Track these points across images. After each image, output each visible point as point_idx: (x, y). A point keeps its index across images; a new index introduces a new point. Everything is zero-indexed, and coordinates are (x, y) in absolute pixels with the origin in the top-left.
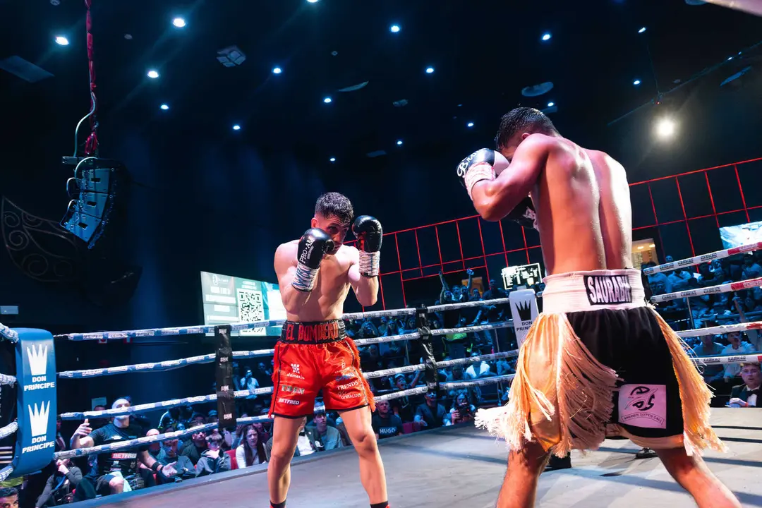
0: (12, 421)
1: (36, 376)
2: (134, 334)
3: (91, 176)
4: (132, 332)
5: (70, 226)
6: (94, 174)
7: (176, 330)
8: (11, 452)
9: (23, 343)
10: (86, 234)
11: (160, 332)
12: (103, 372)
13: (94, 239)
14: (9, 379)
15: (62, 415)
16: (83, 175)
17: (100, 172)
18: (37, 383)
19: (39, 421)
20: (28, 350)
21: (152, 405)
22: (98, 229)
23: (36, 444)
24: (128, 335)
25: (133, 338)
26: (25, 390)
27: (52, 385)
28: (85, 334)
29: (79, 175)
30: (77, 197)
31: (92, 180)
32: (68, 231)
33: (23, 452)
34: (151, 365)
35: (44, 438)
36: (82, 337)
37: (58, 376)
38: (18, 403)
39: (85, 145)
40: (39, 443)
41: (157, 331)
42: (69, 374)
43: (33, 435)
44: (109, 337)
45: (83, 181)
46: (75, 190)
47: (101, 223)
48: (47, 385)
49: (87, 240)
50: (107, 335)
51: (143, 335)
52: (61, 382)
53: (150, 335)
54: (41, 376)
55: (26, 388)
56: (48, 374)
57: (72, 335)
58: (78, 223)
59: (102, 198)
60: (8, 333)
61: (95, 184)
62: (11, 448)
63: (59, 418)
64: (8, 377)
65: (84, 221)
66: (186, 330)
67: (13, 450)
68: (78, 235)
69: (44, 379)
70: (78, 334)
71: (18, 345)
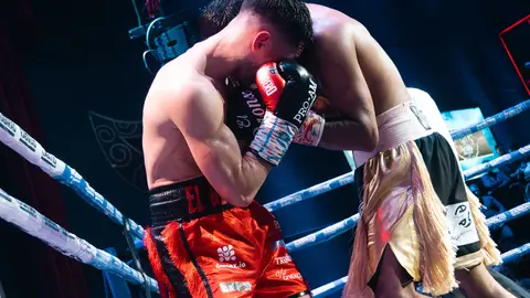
2: (279, 204)
3: (165, 41)
6: (168, 38)
7: (326, 185)
16: (157, 44)
17: (172, 32)
21: (331, 285)
29: (153, 46)
31: (169, 45)
34: (312, 237)
39: (146, 10)
41: (305, 193)
45: (160, 50)
61: (173, 49)
66: (337, 181)
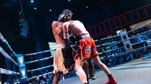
2: (38, 53)
3: (24, 23)
5: (22, 34)
7: (47, 51)
10: (25, 35)
12: (34, 62)
13: (27, 36)
17: (26, 22)
19: (23, 73)
20: (19, 59)
21: (45, 67)
22: (27, 34)
26: (20, 66)
27: (24, 65)
28: (29, 54)
29: (22, 24)
30: (22, 28)
31: (25, 24)
34: (43, 59)
37: (25, 63)
38: (19, 69)
39: (22, 17)
40: (24, 77)
41: (43, 52)
42: (27, 63)
46: (22, 27)
47: (28, 32)
56: (23, 63)
57: (26, 55)
59: (27, 27)
67: (19, 79)
71: (17, 58)
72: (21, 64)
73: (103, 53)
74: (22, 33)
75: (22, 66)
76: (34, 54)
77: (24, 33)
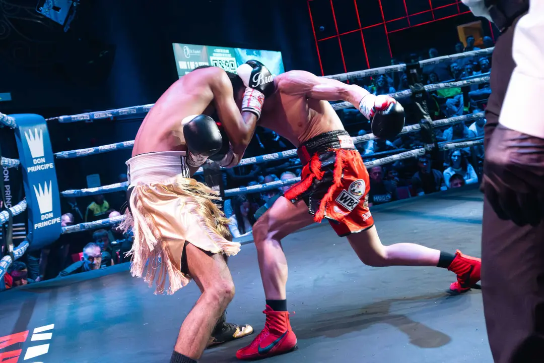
0: (22, 200)
1: (36, 158)
2: (118, 113)
4: (115, 111)
5: (45, 10)
8: (24, 228)
9: (20, 128)
10: (60, 17)
11: (142, 108)
12: (94, 151)
13: (69, 21)
14: (14, 162)
15: (63, 192)
18: (38, 164)
19: (45, 200)
20: (26, 135)
22: (71, 11)
23: (46, 220)
24: (111, 113)
25: (116, 117)
26: (29, 172)
27: (51, 165)
28: (73, 116)
32: (45, 16)
33: (35, 228)
35: (51, 215)
36: (71, 118)
37: (55, 156)
38: (25, 183)
40: (48, 220)
41: (139, 109)
42: (64, 154)
43: (42, 213)
44: (95, 117)
47: (72, 5)
48: (47, 166)
49: (62, 23)
50: (93, 115)
51: (126, 113)
52: (58, 162)
53: (132, 112)
54: (40, 158)
55: (29, 169)
56: (46, 156)
57: (61, 118)
58: (52, 6)
60: (7, 120)
62: (23, 224)
63: (61, 195)
64: (13, 160)
65: (56, 5)
67: (26, 226)
68: (53, 18)
69: (43, 160)
70: (66, 117)
71: (16, 130)
72: (35, 162)
73: (422, 128)
74: (45, 6)
75: (39, 168)
76: (99, 115)
77: (56, 9)
